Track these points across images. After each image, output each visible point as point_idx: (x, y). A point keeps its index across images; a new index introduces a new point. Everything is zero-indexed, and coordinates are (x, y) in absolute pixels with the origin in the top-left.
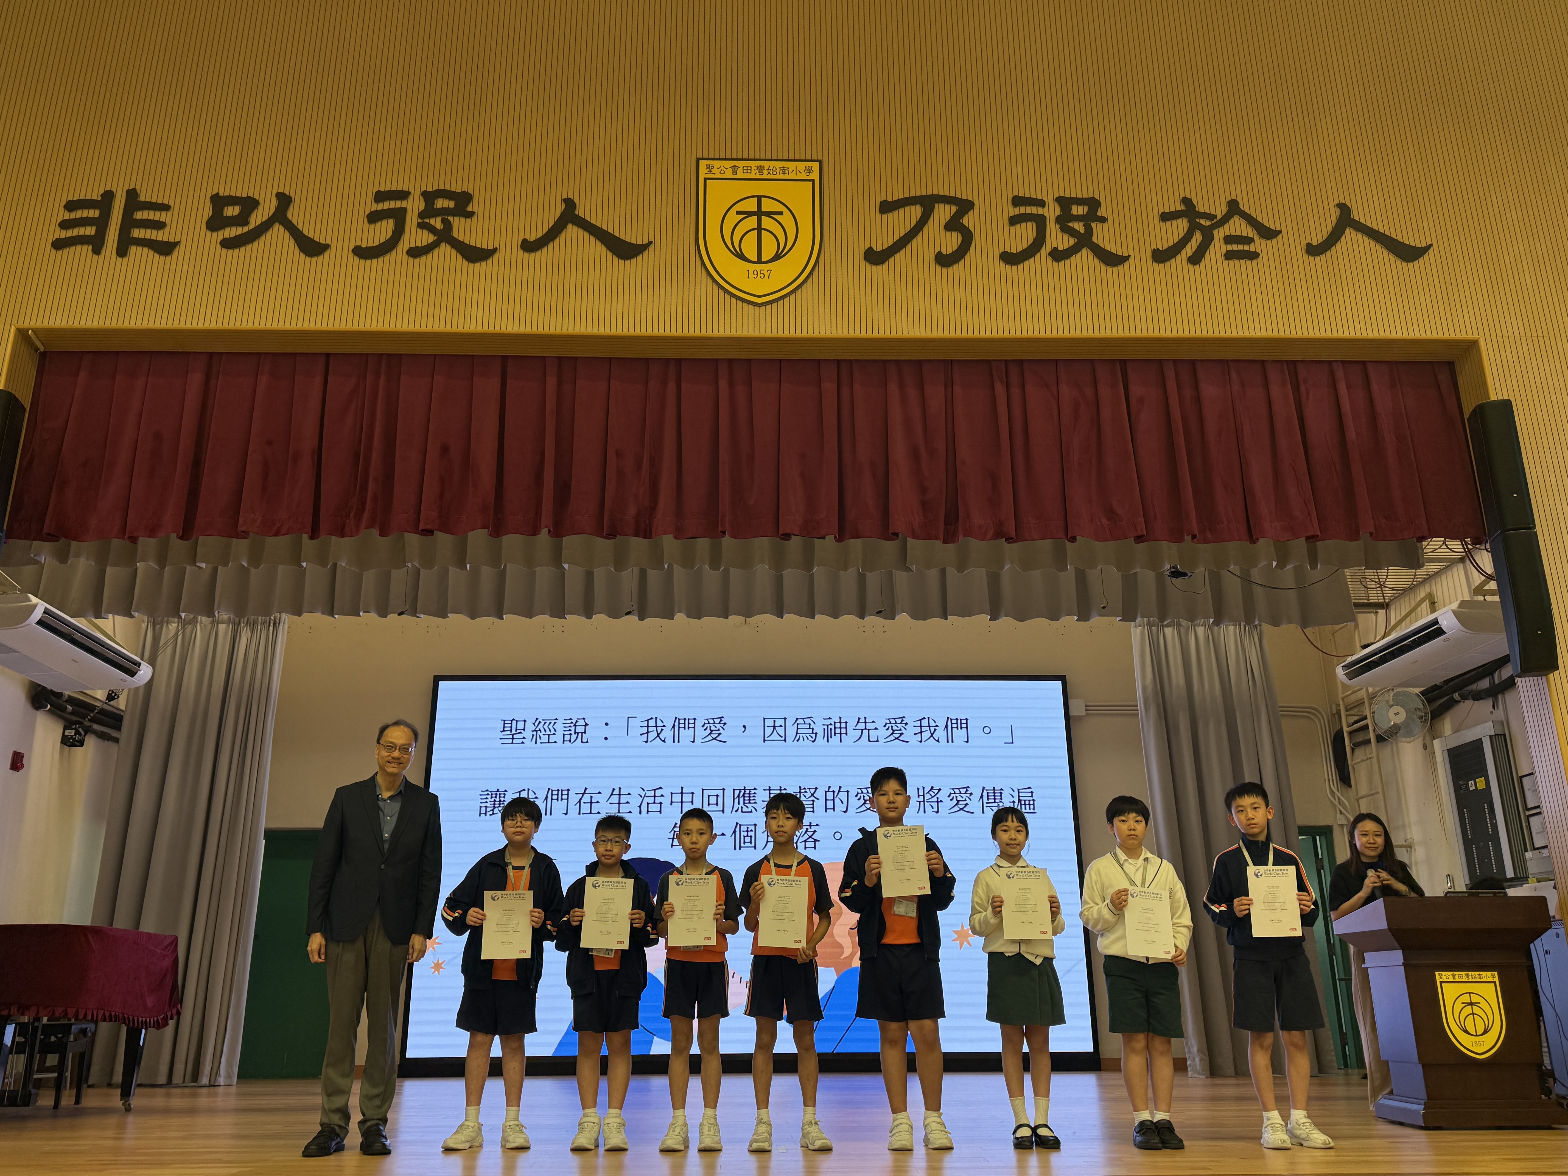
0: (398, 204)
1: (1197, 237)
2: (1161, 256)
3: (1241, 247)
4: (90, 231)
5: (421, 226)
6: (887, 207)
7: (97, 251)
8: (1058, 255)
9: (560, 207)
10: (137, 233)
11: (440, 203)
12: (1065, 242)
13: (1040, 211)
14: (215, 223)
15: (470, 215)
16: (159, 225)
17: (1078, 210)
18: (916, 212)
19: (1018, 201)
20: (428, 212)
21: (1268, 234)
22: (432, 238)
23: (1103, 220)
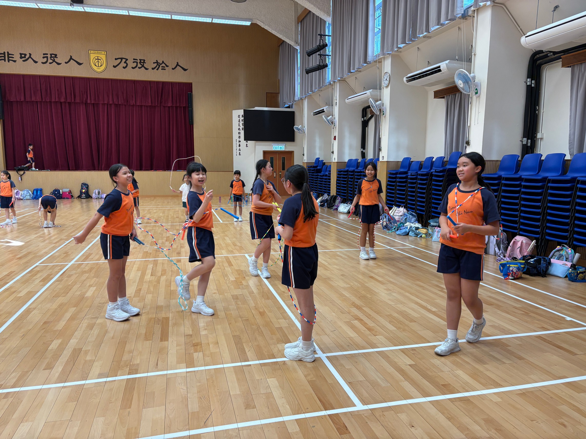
0: (47, 56)
1: (158, 66)
2: (153, 69)
3: (163, 68)
4: (3, 58)
5: (50, 59)
6: (116, 59)
7: (5, 61)
8: (139, 68)
9: (70, 57)
10: (10, 59)
11: (53, 56)
12: (140, 66)
13: (136, 61)
14: (21, 58)
15: (57, 58)
16: (13, 58)
17: (142, 61)
18: (120, 60)
19: (134, 59)
20: (51, 57)
21: (167, 66)
22: (52, 61)
23: (145, 63)
